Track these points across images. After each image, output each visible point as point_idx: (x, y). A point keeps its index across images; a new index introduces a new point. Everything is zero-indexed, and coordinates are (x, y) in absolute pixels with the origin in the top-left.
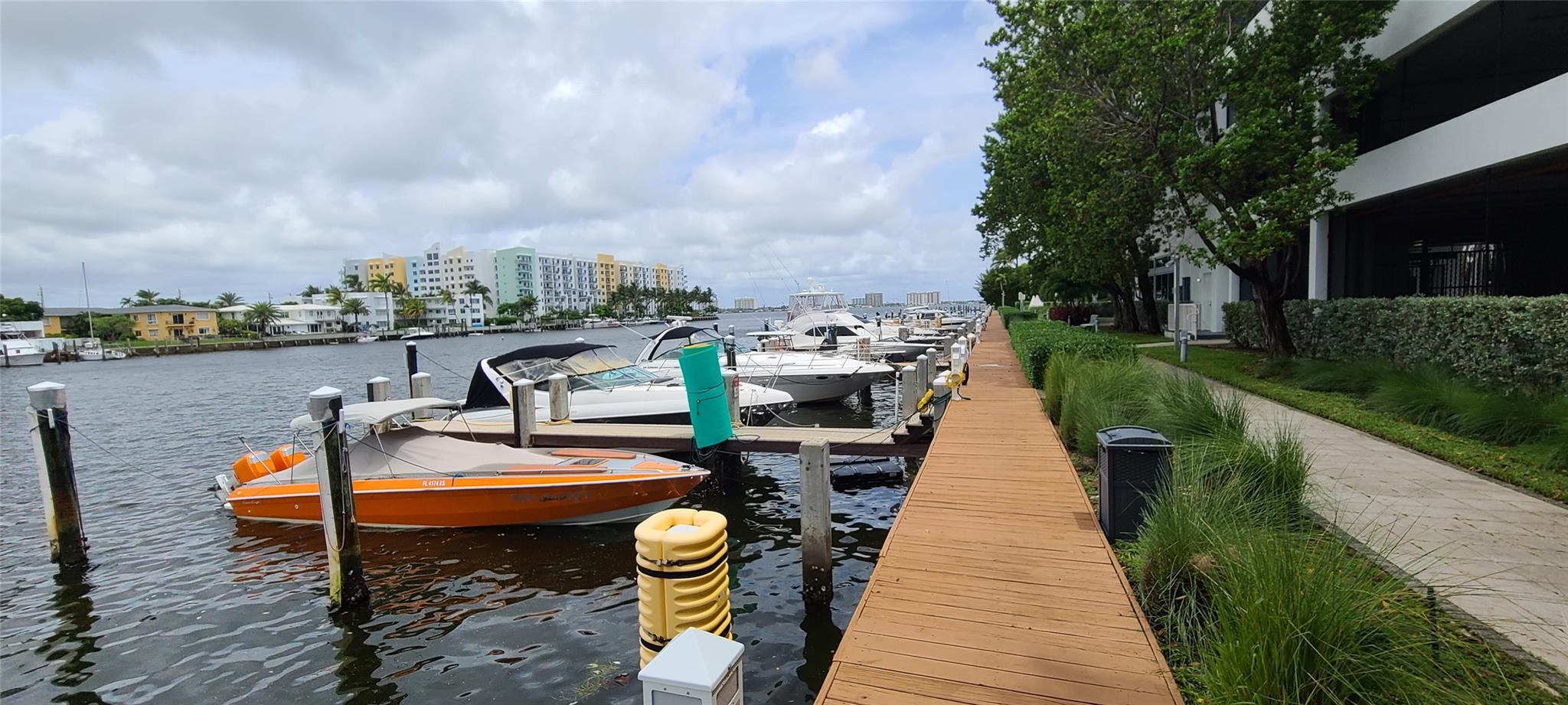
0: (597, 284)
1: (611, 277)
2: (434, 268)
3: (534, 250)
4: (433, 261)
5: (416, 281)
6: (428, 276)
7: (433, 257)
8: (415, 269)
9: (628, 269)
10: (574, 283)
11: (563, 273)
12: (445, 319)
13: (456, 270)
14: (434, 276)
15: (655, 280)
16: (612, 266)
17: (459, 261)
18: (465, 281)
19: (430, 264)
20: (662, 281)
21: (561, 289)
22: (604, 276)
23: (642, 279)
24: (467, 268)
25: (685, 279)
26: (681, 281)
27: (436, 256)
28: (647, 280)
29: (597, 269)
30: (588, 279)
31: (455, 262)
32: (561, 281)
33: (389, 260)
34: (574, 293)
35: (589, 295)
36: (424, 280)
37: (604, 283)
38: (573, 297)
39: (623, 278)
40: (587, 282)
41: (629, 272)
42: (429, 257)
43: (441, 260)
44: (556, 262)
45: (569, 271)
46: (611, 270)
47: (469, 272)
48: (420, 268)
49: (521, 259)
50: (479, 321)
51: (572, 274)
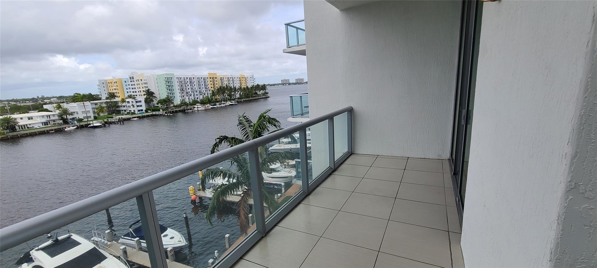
0: (209, 86)
1: (216, 83)
2: (133, 83)
3: (173, 74)
4: (132, 80)
5: (127, 89)
6: (131, 87)
7: (132, 78)
8: (126, 84)
9: (225, 78)
10: (196, 87)
11: (190, 83)
12: (127, 110)
13: (141, 84)
14: (133, 87)
15: (239, 82)
16: (216, 78)
17: (141, 80)
18: (144, 89)
19: (131, 81)
20: (242, 82)
21: (190, 90)
22: (212, 83)
23: (232, 82)
24: (145, 83)
25: (255, 80)
26: (252, 81)
27: (133, 79)
28: (235, 82)
29: (208, 80)
30: (204, 85)
31: (140, 80)
32: (189, 87)
33: (115, 80)
34: (196, 92)
35: (204, 91)
36: (130, 88)
37: (212, 86)
38: (196, 93)
39: (222, 83)
40: (203, 86)
41: (225, 79)
42: (130, 78)
43: (135, 80)
44: (186, 78)
45: (193, 82)
46: (215, 80)
47: (146, 85)
48: (127, 83)
49: (166, 79)
50: (142, 110)
51: (195, 83)
